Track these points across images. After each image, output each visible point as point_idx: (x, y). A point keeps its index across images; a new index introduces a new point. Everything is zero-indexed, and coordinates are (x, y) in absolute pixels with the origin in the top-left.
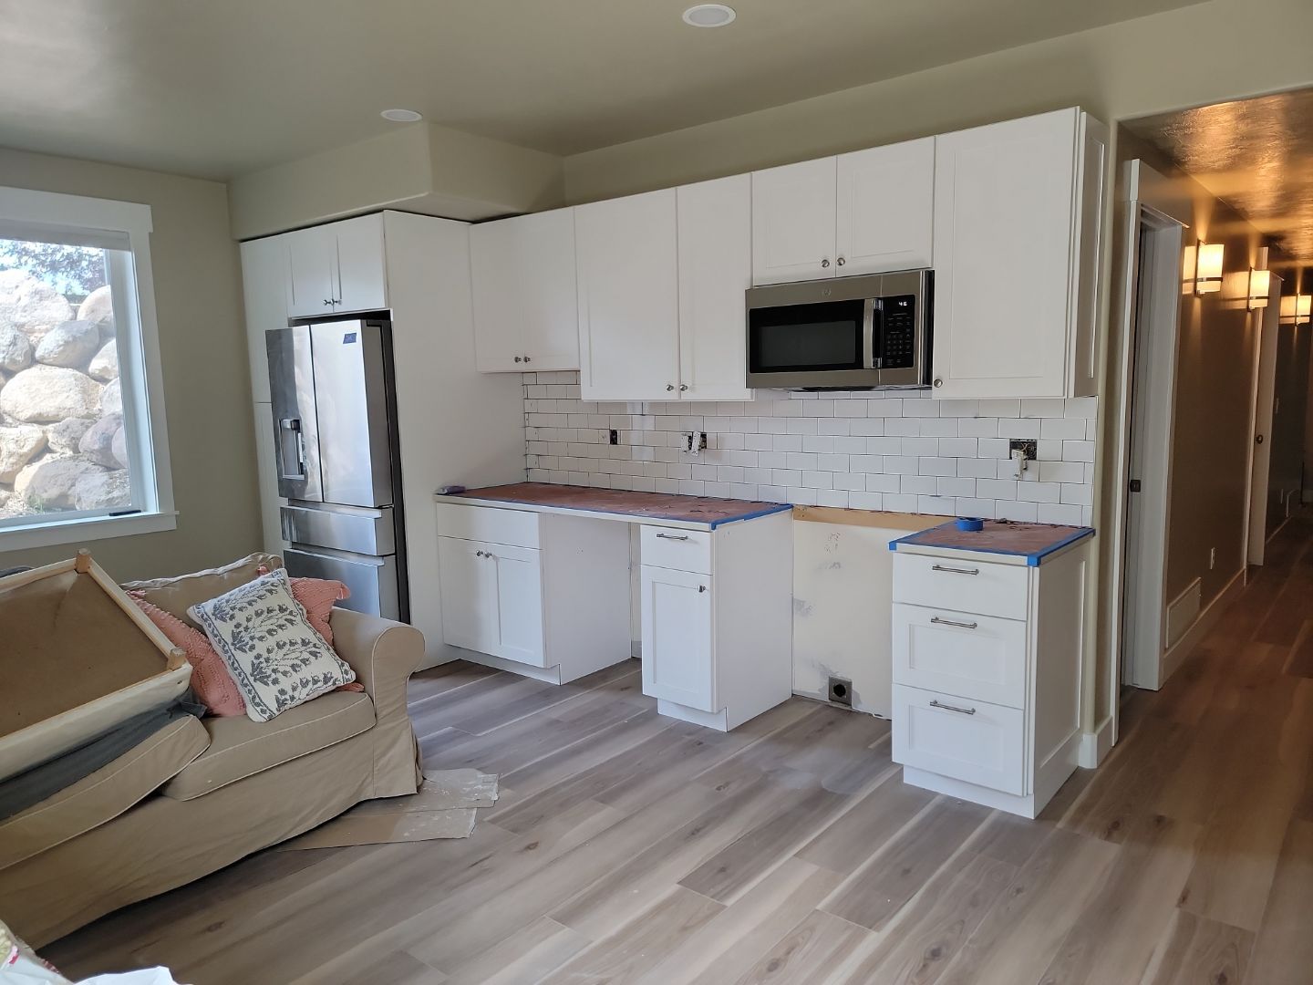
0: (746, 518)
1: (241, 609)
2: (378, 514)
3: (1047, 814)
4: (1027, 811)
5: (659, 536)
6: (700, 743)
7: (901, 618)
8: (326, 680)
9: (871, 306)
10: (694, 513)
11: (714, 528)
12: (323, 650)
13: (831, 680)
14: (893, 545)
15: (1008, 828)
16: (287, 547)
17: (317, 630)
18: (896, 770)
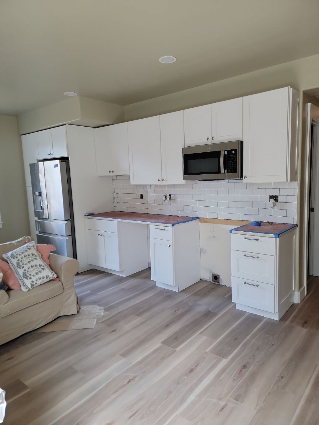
0: (184, 222)
1: (19, 255)
2: (66, 222)
3: (283, 319)
4: (276, 318)
5: (155, 229)
6: (170, 296)
7: (234, 255)
8: (47, 277)
9: (222, 153)
10: (167, 221)
11: (173, 226)
12: (46, 268)
13: (213, 275)
14: (231, 231)
15: (270, 323)
16: (38, 233)
17: (44, 261)
18: (233, 305)
